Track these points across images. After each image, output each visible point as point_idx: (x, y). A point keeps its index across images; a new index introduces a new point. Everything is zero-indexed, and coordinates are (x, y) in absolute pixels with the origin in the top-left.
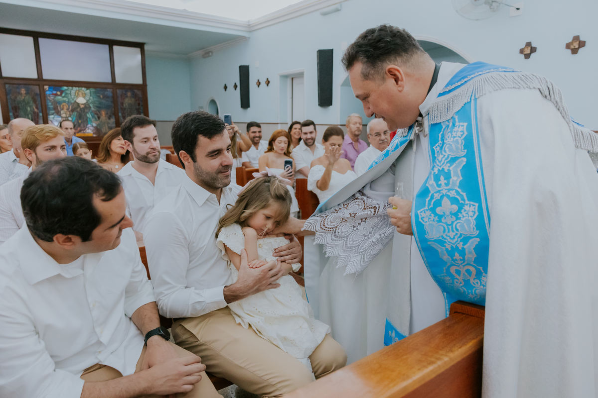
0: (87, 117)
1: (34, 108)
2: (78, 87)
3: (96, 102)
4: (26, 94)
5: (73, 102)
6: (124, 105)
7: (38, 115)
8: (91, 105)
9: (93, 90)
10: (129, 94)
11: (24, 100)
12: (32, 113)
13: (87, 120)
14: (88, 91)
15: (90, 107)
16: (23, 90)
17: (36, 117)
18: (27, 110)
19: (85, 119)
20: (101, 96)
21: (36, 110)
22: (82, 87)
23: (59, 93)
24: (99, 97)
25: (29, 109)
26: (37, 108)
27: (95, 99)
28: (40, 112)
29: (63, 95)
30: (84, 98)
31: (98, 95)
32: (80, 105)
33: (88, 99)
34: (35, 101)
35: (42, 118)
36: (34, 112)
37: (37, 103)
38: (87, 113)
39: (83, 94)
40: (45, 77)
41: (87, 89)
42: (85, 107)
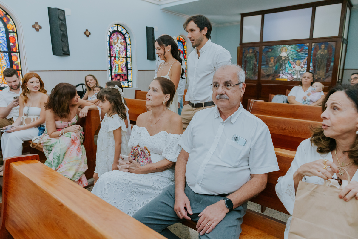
0: (286, 67)
1: (255, 61)
2: (283, 45)
3: (294, 55)
4: (252, 52)
5: (278, 56)
6: (317, 56)
7: (256, 65)
8: (290, 58)
9: (293, 46)
10: (323, 46)
11: (250, 57)
12: (253, 64)
13: (285, 68)
14: (290, 47)
15: (289, 59)
16: (251, 50)
17: (255, 67)
18: (251, 63)
19: (284, 68)
20: (299, 50)
21: (255, 62)
22: (286, 44)
23: (270, 50)
24: (297, 50)
25: (252, 62)
26: (256, 61)
27: (294, 53)
28: (257, 64)
29: (273, 51)
30: (286, 52)
31: (297, 49)
32: (282, 58)
33: (289, 53)
34: (256, 57)
35: (258, 67)
36: (254, 64)
37: (257, 58)
38: (286, 63)
39: (286, 49)
40: (264, 40)
41: (289, 46)
42: (286, 59)
